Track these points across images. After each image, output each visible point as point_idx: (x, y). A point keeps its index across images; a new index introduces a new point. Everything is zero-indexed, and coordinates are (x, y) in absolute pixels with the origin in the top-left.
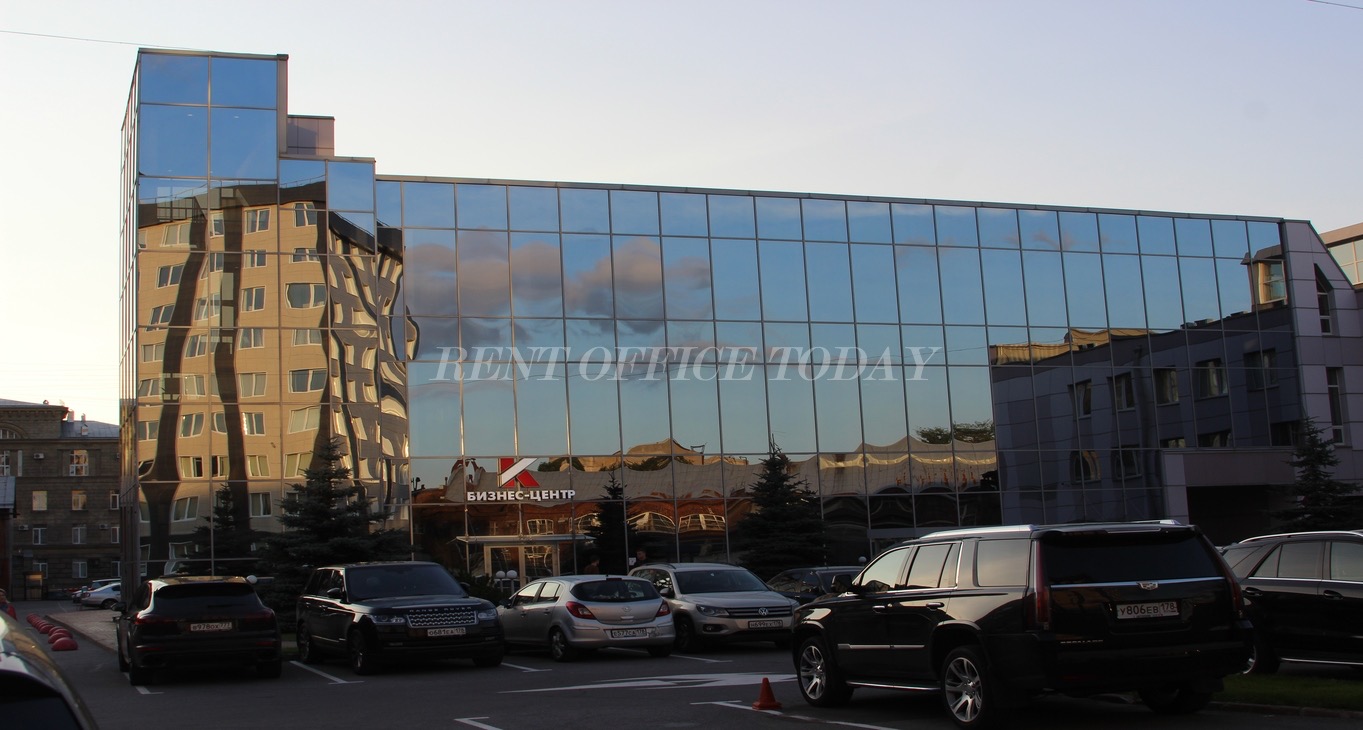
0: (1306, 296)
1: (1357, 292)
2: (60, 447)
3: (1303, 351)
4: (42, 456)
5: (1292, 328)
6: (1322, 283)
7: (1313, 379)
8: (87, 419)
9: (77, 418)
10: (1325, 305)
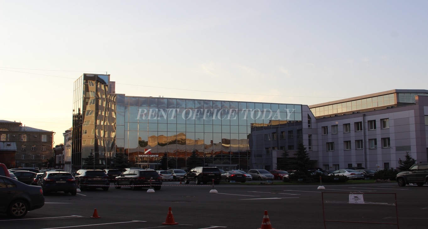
0: (306, 120)
1: (316, 119)
2: (19, 133)
3: (304, 131)
4: (14, 136)
5: (302, 126)
6: (309, 117)
7: (305, 137)
8: (25, 126)
9: (23, 126)
10: (309, 122)
